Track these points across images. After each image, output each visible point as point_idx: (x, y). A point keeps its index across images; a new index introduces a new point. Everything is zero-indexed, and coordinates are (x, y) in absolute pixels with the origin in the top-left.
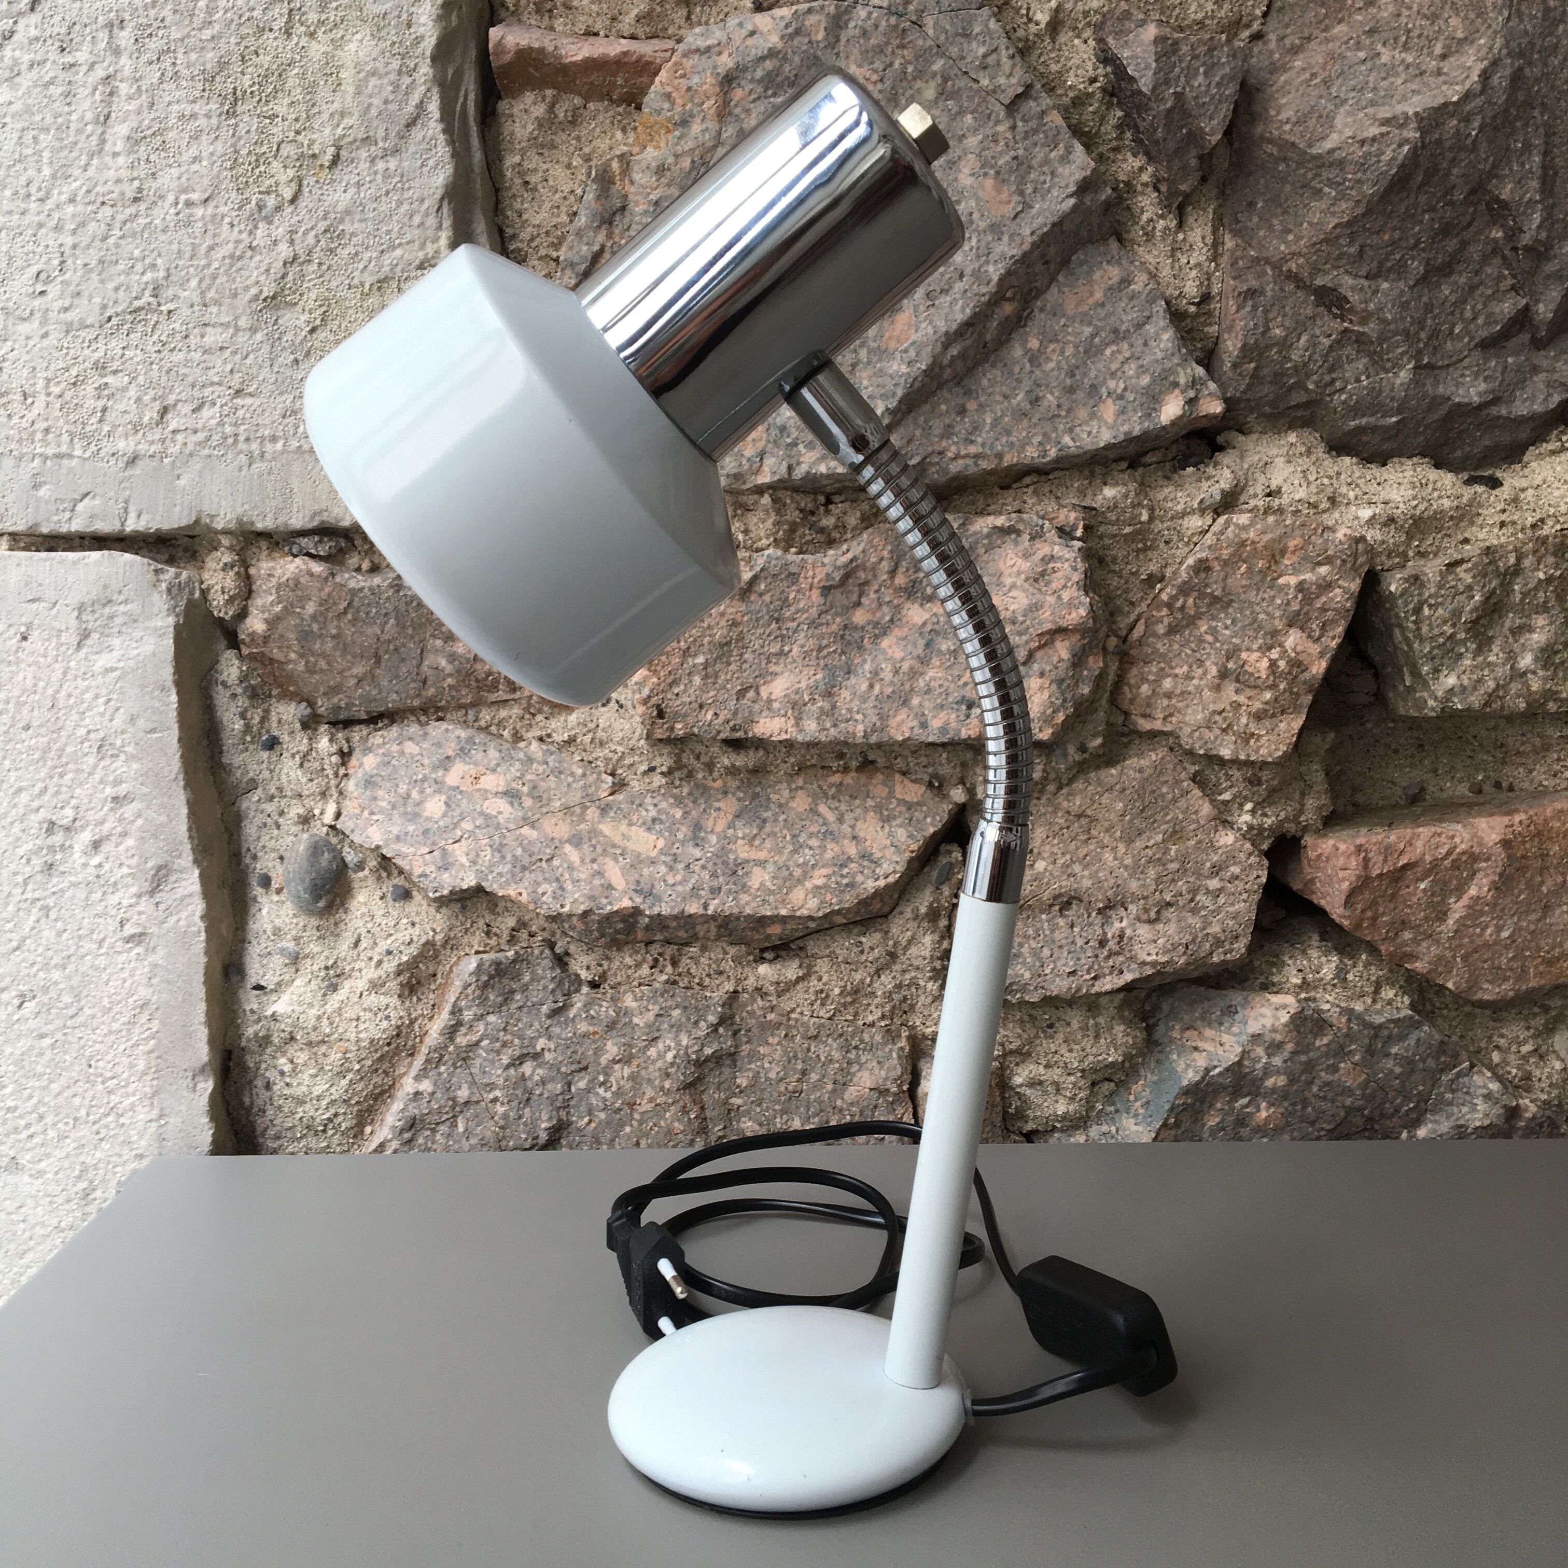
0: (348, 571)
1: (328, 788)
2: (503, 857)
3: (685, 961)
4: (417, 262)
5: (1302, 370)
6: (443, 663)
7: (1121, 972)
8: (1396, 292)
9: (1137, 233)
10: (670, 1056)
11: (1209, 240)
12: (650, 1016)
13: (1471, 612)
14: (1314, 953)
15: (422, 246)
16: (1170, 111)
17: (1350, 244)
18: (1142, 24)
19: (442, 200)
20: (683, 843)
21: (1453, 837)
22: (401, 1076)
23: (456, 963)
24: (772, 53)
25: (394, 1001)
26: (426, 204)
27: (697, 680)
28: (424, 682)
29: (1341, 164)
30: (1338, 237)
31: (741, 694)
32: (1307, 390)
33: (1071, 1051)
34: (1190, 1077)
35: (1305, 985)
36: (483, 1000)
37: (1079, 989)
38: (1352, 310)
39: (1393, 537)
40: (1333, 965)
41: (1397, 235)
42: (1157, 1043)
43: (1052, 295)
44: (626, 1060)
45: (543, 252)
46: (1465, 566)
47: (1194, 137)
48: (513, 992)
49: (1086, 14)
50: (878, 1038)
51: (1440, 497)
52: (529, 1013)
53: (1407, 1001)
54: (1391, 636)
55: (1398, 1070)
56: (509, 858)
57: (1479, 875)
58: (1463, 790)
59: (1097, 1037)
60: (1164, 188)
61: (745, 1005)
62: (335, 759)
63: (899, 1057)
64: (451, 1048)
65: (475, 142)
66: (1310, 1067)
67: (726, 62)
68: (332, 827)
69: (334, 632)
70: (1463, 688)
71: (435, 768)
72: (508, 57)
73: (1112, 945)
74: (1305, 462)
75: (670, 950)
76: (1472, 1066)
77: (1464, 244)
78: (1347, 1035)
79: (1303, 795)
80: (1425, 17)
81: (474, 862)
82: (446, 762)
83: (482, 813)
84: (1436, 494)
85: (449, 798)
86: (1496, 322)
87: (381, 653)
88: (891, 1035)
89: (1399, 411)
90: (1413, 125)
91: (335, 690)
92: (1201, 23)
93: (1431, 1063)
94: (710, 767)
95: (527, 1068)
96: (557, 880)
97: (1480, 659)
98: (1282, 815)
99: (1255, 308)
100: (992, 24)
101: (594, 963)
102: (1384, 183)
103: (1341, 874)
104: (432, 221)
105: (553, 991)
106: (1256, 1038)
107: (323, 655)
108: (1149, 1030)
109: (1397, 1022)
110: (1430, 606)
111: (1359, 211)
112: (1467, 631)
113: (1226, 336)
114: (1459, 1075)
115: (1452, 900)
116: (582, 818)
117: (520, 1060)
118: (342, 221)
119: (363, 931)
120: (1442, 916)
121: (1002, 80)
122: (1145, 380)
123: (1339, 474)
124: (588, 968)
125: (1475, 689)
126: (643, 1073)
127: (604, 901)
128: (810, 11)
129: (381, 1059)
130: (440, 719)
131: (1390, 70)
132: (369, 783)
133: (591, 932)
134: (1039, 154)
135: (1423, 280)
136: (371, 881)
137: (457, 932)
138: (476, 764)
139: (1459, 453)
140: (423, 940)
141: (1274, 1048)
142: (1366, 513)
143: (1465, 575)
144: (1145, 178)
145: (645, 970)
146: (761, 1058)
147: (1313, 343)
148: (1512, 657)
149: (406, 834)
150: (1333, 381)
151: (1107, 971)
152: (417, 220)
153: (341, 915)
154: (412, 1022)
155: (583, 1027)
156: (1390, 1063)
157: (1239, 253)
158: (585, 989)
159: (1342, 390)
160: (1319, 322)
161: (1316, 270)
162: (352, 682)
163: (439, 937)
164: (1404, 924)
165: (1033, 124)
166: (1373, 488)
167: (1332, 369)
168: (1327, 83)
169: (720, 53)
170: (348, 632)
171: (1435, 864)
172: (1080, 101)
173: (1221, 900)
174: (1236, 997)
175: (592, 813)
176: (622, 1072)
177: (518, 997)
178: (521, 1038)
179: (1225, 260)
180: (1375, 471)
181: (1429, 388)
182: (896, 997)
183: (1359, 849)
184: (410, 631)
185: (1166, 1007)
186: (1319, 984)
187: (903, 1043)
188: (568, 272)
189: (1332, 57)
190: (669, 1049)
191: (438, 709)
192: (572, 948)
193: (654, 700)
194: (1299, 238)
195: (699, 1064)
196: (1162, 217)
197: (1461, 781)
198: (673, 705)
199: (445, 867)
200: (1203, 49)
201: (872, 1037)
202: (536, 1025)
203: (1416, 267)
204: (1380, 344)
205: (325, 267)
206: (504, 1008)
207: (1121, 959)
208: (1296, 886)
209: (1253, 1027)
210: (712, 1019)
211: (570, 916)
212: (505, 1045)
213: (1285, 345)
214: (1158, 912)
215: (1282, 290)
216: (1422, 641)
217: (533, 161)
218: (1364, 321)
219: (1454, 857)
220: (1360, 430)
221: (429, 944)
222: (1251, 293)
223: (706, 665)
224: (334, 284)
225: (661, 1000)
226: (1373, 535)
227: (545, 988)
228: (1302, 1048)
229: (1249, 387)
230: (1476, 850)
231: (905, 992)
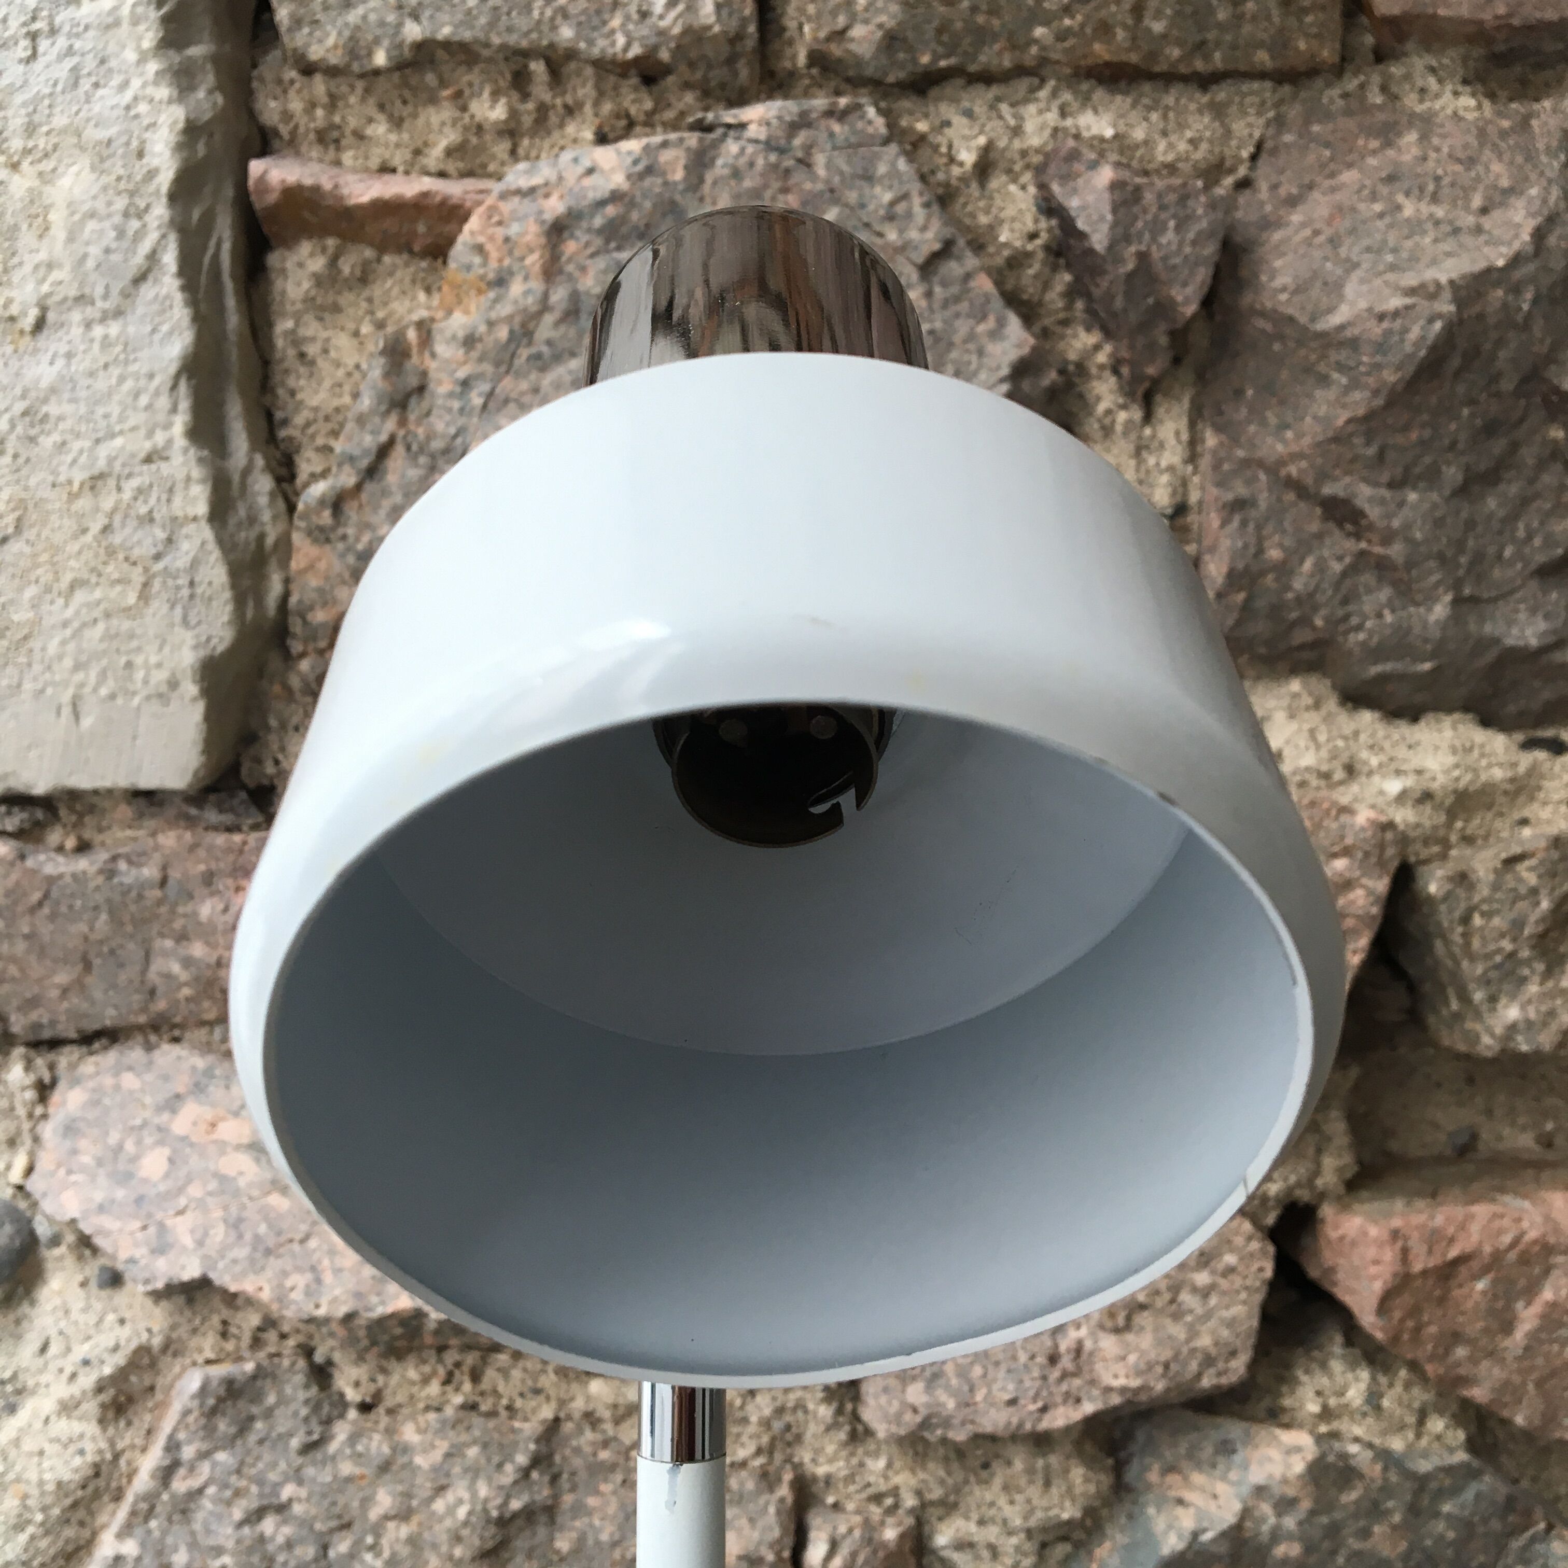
0: (47, 850)
1: (19, 1133)
2: (240, 1237)
3: (490, 1376)
4: (142, 455)
5: (1308, 601)
6: (175, 968)
7: (1078, 1401)
8: (1426, 506)
10: (462, 1512)
11: (1185, 436)
12: (437, 1456)
13: (1537, 922)
14: (1337, 1366)
15: (150, 434)
16: (1130, 276)
17: (1368, 444)
18: (1093, 166)
19: (177, 377)
21: (1519, 1220)
22: (104, 1526)
23: (179, 1376)
24: (615, 197)
25: (91, 1428)
26: (157, 381)
28: (152, 992)
29: (1354, 344)
30: (1351, 435)
32: (1314, 628)
33: (1012, 1502)
34: (1172, 1544)
35: (1327, 1414)
36: (209, 1430)
37: (1021, 1425)
38: (1371, 527)
39: (1429, 818)
40: (1363, 1386)
41: (1427, 433)
42: (1129, 1489)
44: (403, 1515)
45: (320, 441)
46: (1527, 863)
47: (1164, 308)
48: (251, 1419)
49: (1024, 153)
50: (750, 1485)
51: (1490, 766)
52: (273, 1447)
53: (1461, 1435)
54: (1431, 948)
55: (1451, 1535)
56: (248, 1237)
57: (1555, 1273)
58: (1526, 1141)
59: (1047, 1484)
60: (1125, 371)
61: (568, 1438)
62: (30, 1095)
63: (778, 1512)
64: (165, 1497)
65: (231, 302)
66: (1334, 1531)
67: (555, 206)
68: (20, 1188)
69: (26, 930)
70: (1529, 1024)
71: (159, 1109)
72: (272, 198)
73: (1066, 1362)
74: (1312, 719)
75: (470, 1359)
76: (1550, 1528)
77: (1514, 447)
78: (1382, 1489)
79: (1319, 1151)
80: (1459, 161)
81: (200, 1243)
82: (173, 1103)
83: (216, 1175)
84: (1484, 762)
85: (174, 1151)
86: (1557, 545)
87: (91, 956)
88: (768, 1479)
89: (1432, 656)
90: (1447, 295)
91: (33, 1003)
92: (1171, 168)
93: (1496, 1525)
95: (268, 1525)
96: (313, 1269)
97: (1550, 984)
98: (1293, 1179)
99: (1244, 523)
100: (902, 164)
101: (364, 1378)
102: (1410, 369)
103: (1373, 1270)
104: (164, 402)
105: (306, 1420)
106: (1260, 1491)
107: (13, 959)
108: (1118, 1470)
109: (1449, 1470)
110: (1483, 914)
111: (1379, 402)
112: (1533, 947)
113: (1207, 557)
114: (1533, 1540)
115: (1520, 1305)
117: (258, 1514)
118: (45, 401)
119: (53, 1332)
120: (1508, 1327)
121: (913, 234)
123: (1356, 734)
124: (357, 1384)
125: (1545, 1024)
126: (426, 1535)
127: (374, 1299)
128: (665, 144)
129: (75, 1505)
130: (176, 1040)
131: (1415, 227)
132: (70, 1130)
133: (358, 1340)
134: (962, 327)
135: (1462, 491)
136: (70, 1261)
137: (182, 1332)
138: (213, 1105)
139: (1511, 709)
140: (133, 1345)
141: (1284, 1505)
142: (1394, 787)
143: (1528, 875)
144: (1102, 357)
145: (434, 1388)
146: (590, 1513)
147: (1321, 567)
149: (113, 1201)
150: (1346, 617)
151: (1059, 1399)
152: (144, 400)
153: (25, 1308)
154: (117, 1456)
155: (347, 1468)
156: (1440, 1526)
157: (1222, 454)
158: (352, 1414)
159: (1359, 628)
160: (1328, 541)
161: (1323, 476)
162: (54, 993)
163: (157, 1341)
164: (1456, 1337)
165: (955, 290)
166: (1402, 752)
167: (1345, 601)
168: (1335, 242)
169: (547, 196)
170: (45, 930)
171: (1498, 1256)
172: (1017, 261)
173: (1213, 1301)
174: (1234, 1429)
176: (398, 1532)
177: (259, 1425)
178: (260, 1481)
179: (1205, 462)
180: (1403, 730)
181: (1472, 627)
182: (777, 1425)
183: (1395, 1234)
184: (129, 928)
185: (1141, 1436)
186: (1345, 1410)
187: (784, 1491)
188: (347, 468)
189: (1340, 209)
190: (460, 1502)
191: (174, 1026)
192: (337, 1357)
194: (1299, 436)
195: (503, 1522)
196: (1124, 407)
197: (1524, 1129)
199: (160, 1249)
200: (1172, 198)
201: (742, 1484)
202: (283, 1465)
203: (1452, 474)
204: (1409, 571)
205: (21, 460)
206: (239, 1442)
207: (1077, 1382)
208: (1314, 1273)
209: (1257, 1475)
210: (522, 1459)
211: (327, 1320)
212: (238, 1493)
213: (1284, 570)
214: (1129, 1318)
215: (1279, 500)
216: (1472, 958)
217: (311, 328)
218: (1386, 541)
219: (1521, 1247)
220: (1383, 678)
221: (143, 1351)
222: (1239, 505)
224: (32, 482)
225: (451, 1434)
226: (1403, 816)
227: (296, 1414)
228: (1323, 1505)
229: (1239, 623)
230: (1552, 1240)
231: (788, 1418)
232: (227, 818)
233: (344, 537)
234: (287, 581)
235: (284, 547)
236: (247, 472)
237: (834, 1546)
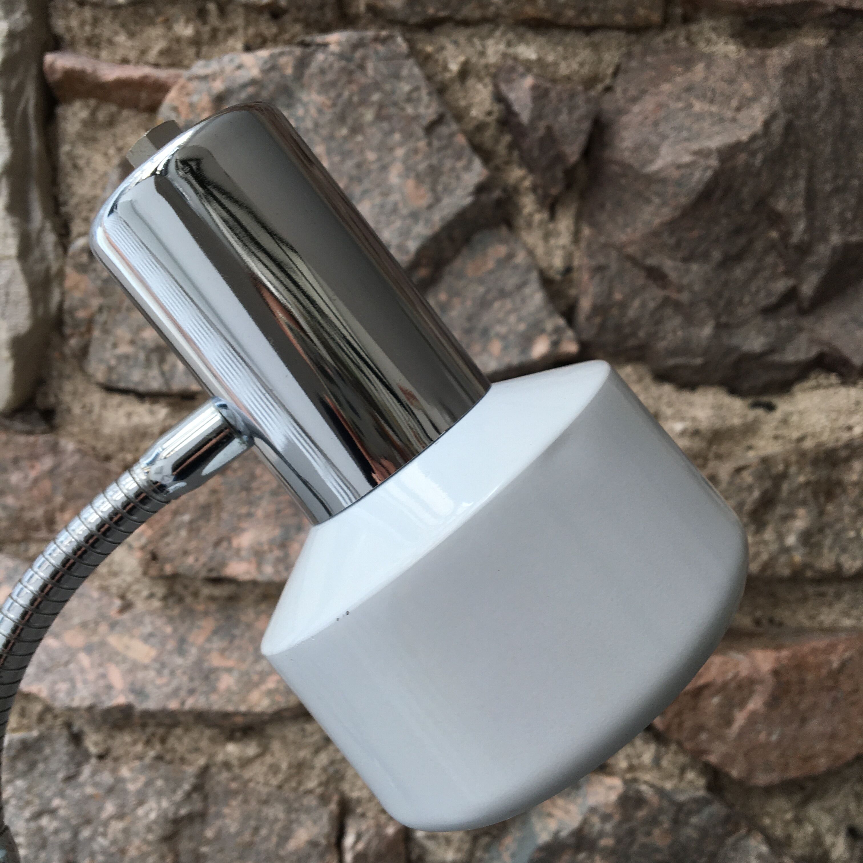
3: (171, 741)
5: (635, 323)
8: (702, 272)
9: (521, 222)
10: (153, 816)
11: (572, 229)
12: (140, 784)
13: (752, 503)
16: (542, 140)
17: (671, 237)
18: (523, 76)
20: (171, 653)
21: (737, 665)
24: (253, 82)
27: (183, 533)
29: (664, 181)
30: (662, 232)
31: (217, 544)
32: (639, 338)
34: (544, 837)
35: (631, 768)
38: (670, 283)
39: (697, 444)
40: (652, 752)
41: (703, 232)
43: (457, 264)
44: (120, 816)
45: (85, 215)
46: (748, 471)
47: (560, 158)
48: (36, 762)
49: (487, 66)
50: (314, 803)
51: (732, 416)
52: (48, 778)
53: (703, 781)
55: (695, 835)
57: (755, 695)
58: (746, 621)
60: (540, 191)
61: (214, 776)
63: (329, 818)
65: (34, 134)
66: (632, 832)
67: (218, 86)
72: (58, 76)
75: (161, 731)
76: (749, 832)
77: (751, 242)
78: (658, 810)
80: (725, 81)
84: (728, 414)
86: (773, 296)
88: (324, 800)
89: (702, 355)
90: (715, 156)
92: (568, 78)
93: (720, 830)
94: (196, 594)
95: (45, 821)
97: (758, 537)
99: (602, 279)
100: (416, 71)
101: (100, 741)
102: (693, 196)
105: (67, 763)
106: (593, 810)
109: (696, 801)
111: (677, 213)
112: (749, 517)
113: (582, 297)
114: (739, 838)
115: (736, 711)
116: (94, 632)
117: (37, 816)
120: (729, 723)
121: (422, 110)
122: (522, 327)
123: (660, 397)
124: (96, 744)
125: (756, 558)
126: (133, 828)
127: (105, 698)
128: (282, 54)
131: (700, 117)
133: (96, 720)
134: (448, 164)
135: (722, 265)
139: (746, 384)
141: (606, 818)
142: (679, 426)
143: (747, 477)
144: (527, 183)
145: (139, 747)
146: (224, 816)
147: (643, 305)
148: (780, 537)
150: (657, 333)
155: (89, 790)
156: (689, 830)
157: (593, 240)
158: (93, 760)
159: (663, 338)
160: (648, 290)
161: (646, 254)
164: (701, 728)
165: (444, 142)
166: (684, 408)
167: (656, 324)
168: (656, 124)
169: (214, 79)
171: (724, 685)
172: (481, 127)
175: (103, 628)
176: (117, 826)
177: (40, 766)
178: (40, 796)
179: (583, 244)
180: (687, 396)
181: (725, 340)
182: (331, 770)
186: (641, 767)
187: (333, 806)
189: (660, 106)
190: (151, 810)
192: (85, 729)
193: (150, 547)
194: (634, 231)
195: (176, 821)
196: (538, 211)
197: (746, 614)
198: (164, 551)
200: (565, 96)
201: (309, 802)
202: (53, 788)
203: (717, 255)
204: (691, 308)
206: (29, 774)
209: (591, 801)
210: (187, 787)
211: (78, 709)
212: (27, 803)
213: (623, 305)
215: (623, 266)
217: (80, 150)
218: (679, 291)
219: (737, 680)
220: (676, 367)
222: (600, 269)
223: (191, 522)
225: (148, 772)
226: (684, 443)
227: (61, 760)
228: (626, 818)
229: (598, 333)
230: (754, 676)
231: (337, 766)
232: (27, 427)
233: (95, 270)
234: (63, 294)
235: (61, 274)
236: (41, 231)
237: (359, 837)
